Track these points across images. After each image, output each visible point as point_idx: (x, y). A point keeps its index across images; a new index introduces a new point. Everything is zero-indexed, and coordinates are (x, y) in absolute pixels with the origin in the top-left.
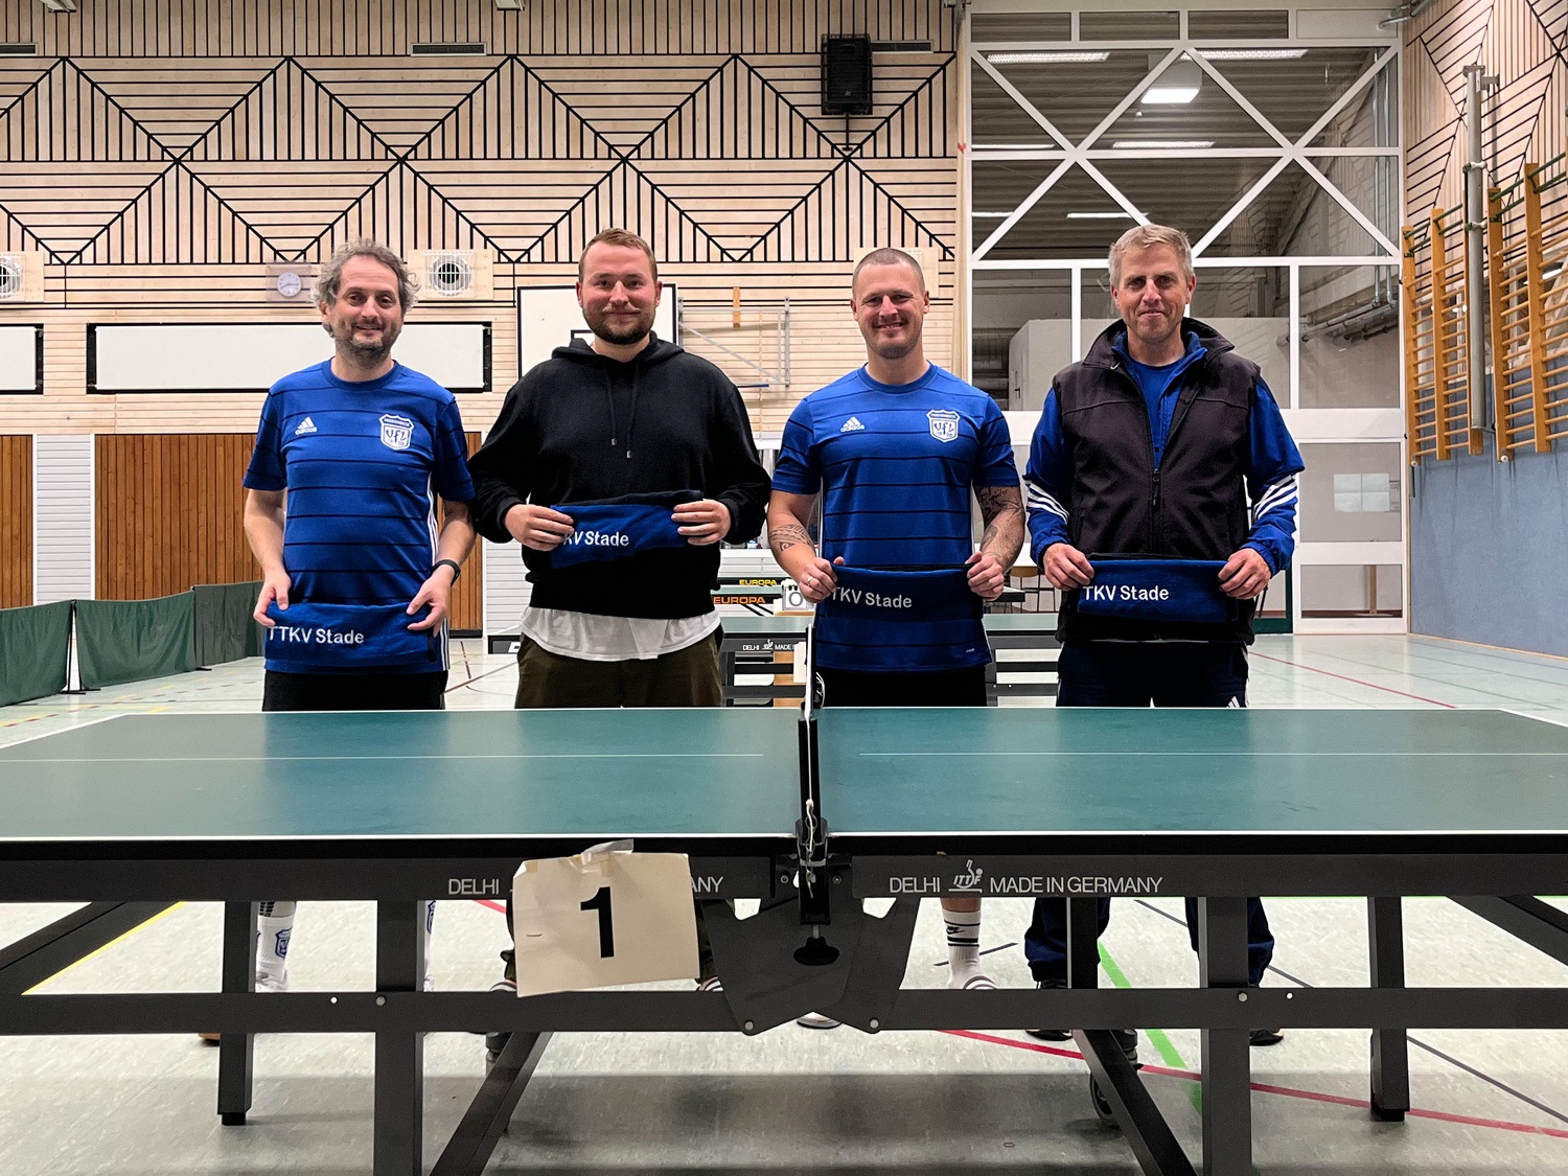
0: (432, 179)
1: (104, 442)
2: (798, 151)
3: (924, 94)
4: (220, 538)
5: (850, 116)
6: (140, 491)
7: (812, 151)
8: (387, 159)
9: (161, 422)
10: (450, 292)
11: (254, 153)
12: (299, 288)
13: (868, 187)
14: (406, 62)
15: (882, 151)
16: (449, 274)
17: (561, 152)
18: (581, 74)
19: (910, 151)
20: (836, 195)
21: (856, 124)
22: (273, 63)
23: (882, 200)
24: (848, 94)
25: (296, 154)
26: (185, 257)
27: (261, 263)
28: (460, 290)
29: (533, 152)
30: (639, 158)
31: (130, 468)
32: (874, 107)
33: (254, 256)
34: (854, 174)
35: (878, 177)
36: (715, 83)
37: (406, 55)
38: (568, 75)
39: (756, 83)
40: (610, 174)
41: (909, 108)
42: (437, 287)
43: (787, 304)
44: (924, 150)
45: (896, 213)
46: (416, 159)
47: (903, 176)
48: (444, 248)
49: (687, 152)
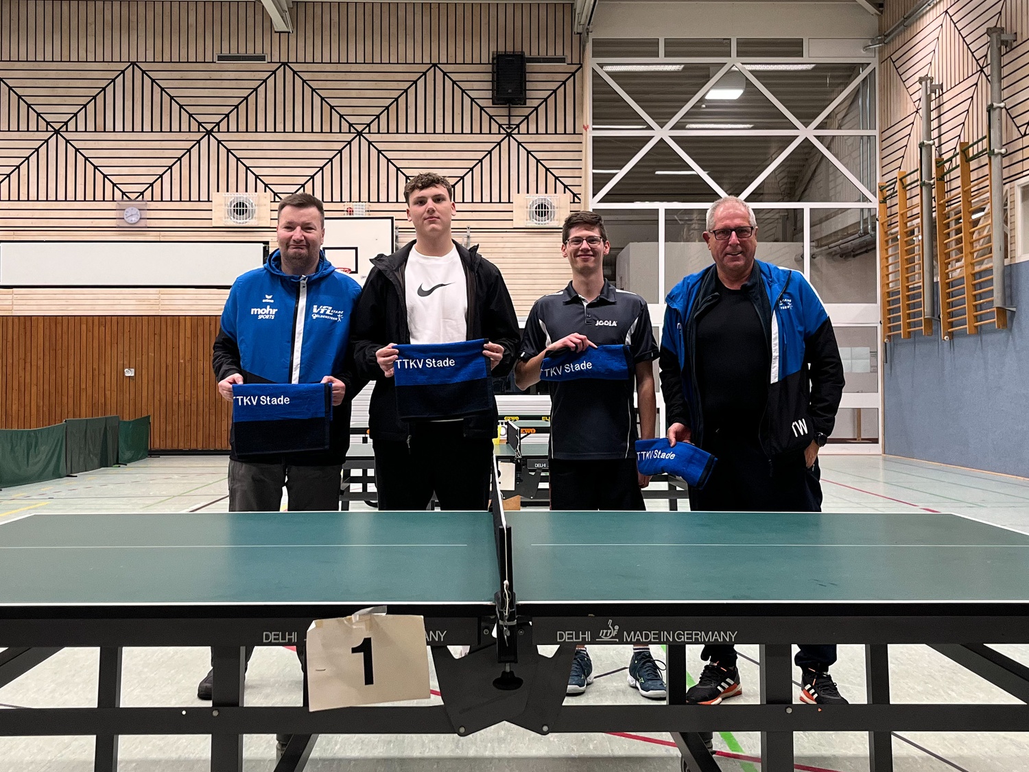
0: (230, 145)
1: (5, 320)
2: (476, 129)
3: (560, 92)
4: (83, 386)
5: (511, 106)
6: (29, 354)
7: (485, 129)
8: (199, 131)
9: (44, 308)
10: (242, 221)
11: (109, 127)
12: (139, 218)
13: (523, 153)
14: (213, 67)
15: (532, 129)
16: (240, 209)
17: (317, 128)
18: (330, 76)
19: (551, 129)
20: (502, 158)
21: (516, 111)
22: (123, 67)
23: (533, 162)
24: (510, 91)
25: (138, 128)
26: (61, 196)
27: (113, 200)
28: (248, 220)
29: (298, 128)
30: (369, 133)
31: (22, 340)
32: (527, 100)
33: (108, 196)
34: (514, 144)
35: (529, 147)
36: (421, 83)
37: (213, 62)
38: (323, 76)
39: (448, 83)
40: (350, 143)
41: (551, 101)
42: (232, 218)
43: (468, 231)
44: (560, 129)
45: (542, 170)
46: (219, 131)
47: (546, 146)
48: (237, 191)
49: (402, 129)
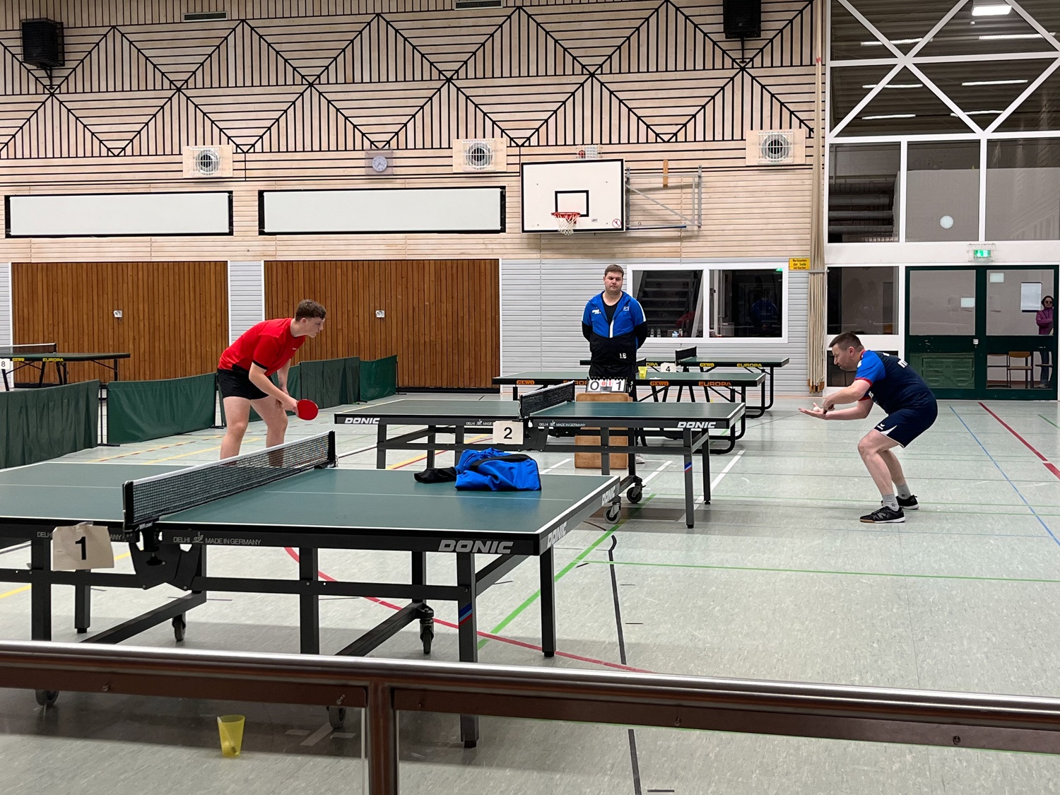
0: (468, 92)
1: (270, 266)
2: (709, 65)
3: (797, 22)
5: (745, 39)
6: (291, 297)
7: (718, 65)
8: (440, 80)
10: (479, 167)
11: (358, 79)
12: (386, 166)
13: (757, 88)
14: (452, 14)
15: (767, 62)
16: (478, 155)
17: (551, 72)
18: (564, 17)
19: (787, 62)
20: (735, 94)
21: (749, 44)
22: (368, 18)
23: (767, 96)
24: (740, 25)
25: (383, 78)
26: (316, 147)
27: (363, 150)
28: (485, 166)
29: (533, 72)
30: (602, 74)
31: (285, 284)
32: (762, 32)
33: (358, 146)
34: (747, 79)
35: (763, 81)
36: (653, 20)
37: (452, 10)
38: (556, 18)
39: (681, 18)
40: (582, 85)
41: (787, 32)
42: (470, 163)
43: (700, 170)
44: (796, 61)
45: (777, 105)
46: (458, 79)
47: (780, 79)
48: (475, 137)
49: (634, 68)
